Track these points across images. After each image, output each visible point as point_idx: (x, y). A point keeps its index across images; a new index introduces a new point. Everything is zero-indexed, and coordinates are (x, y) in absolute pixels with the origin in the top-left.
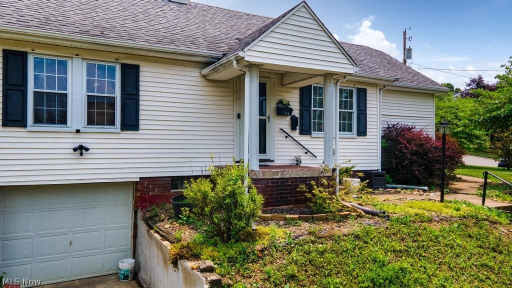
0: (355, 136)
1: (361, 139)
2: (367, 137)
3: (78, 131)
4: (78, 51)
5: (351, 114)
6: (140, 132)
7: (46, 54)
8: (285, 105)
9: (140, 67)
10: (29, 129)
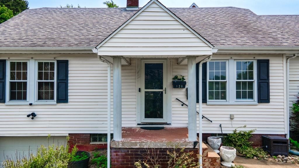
0: (256, 103)
1: (263, 106)
2: (270, 103)
3: (31, 104)
4: (32, 55)
5: (251, 84)
6: (69, 103)
7: (16, 60)
9: (69, 62)
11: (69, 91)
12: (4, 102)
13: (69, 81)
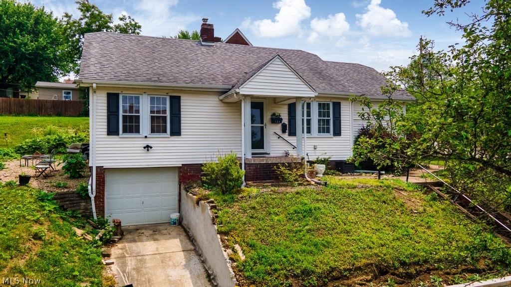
0: (332, 136)
1: (337, 138)
2: (342, 136)
3: (146, 137)
4: (145, 90)
5: (328, 121)
6: (182, 136)
7: (128, 93)
8: (277, 116)
10: (120, 136)
11: (182, 125)
12: (118, 135)
13: (182, 116)
